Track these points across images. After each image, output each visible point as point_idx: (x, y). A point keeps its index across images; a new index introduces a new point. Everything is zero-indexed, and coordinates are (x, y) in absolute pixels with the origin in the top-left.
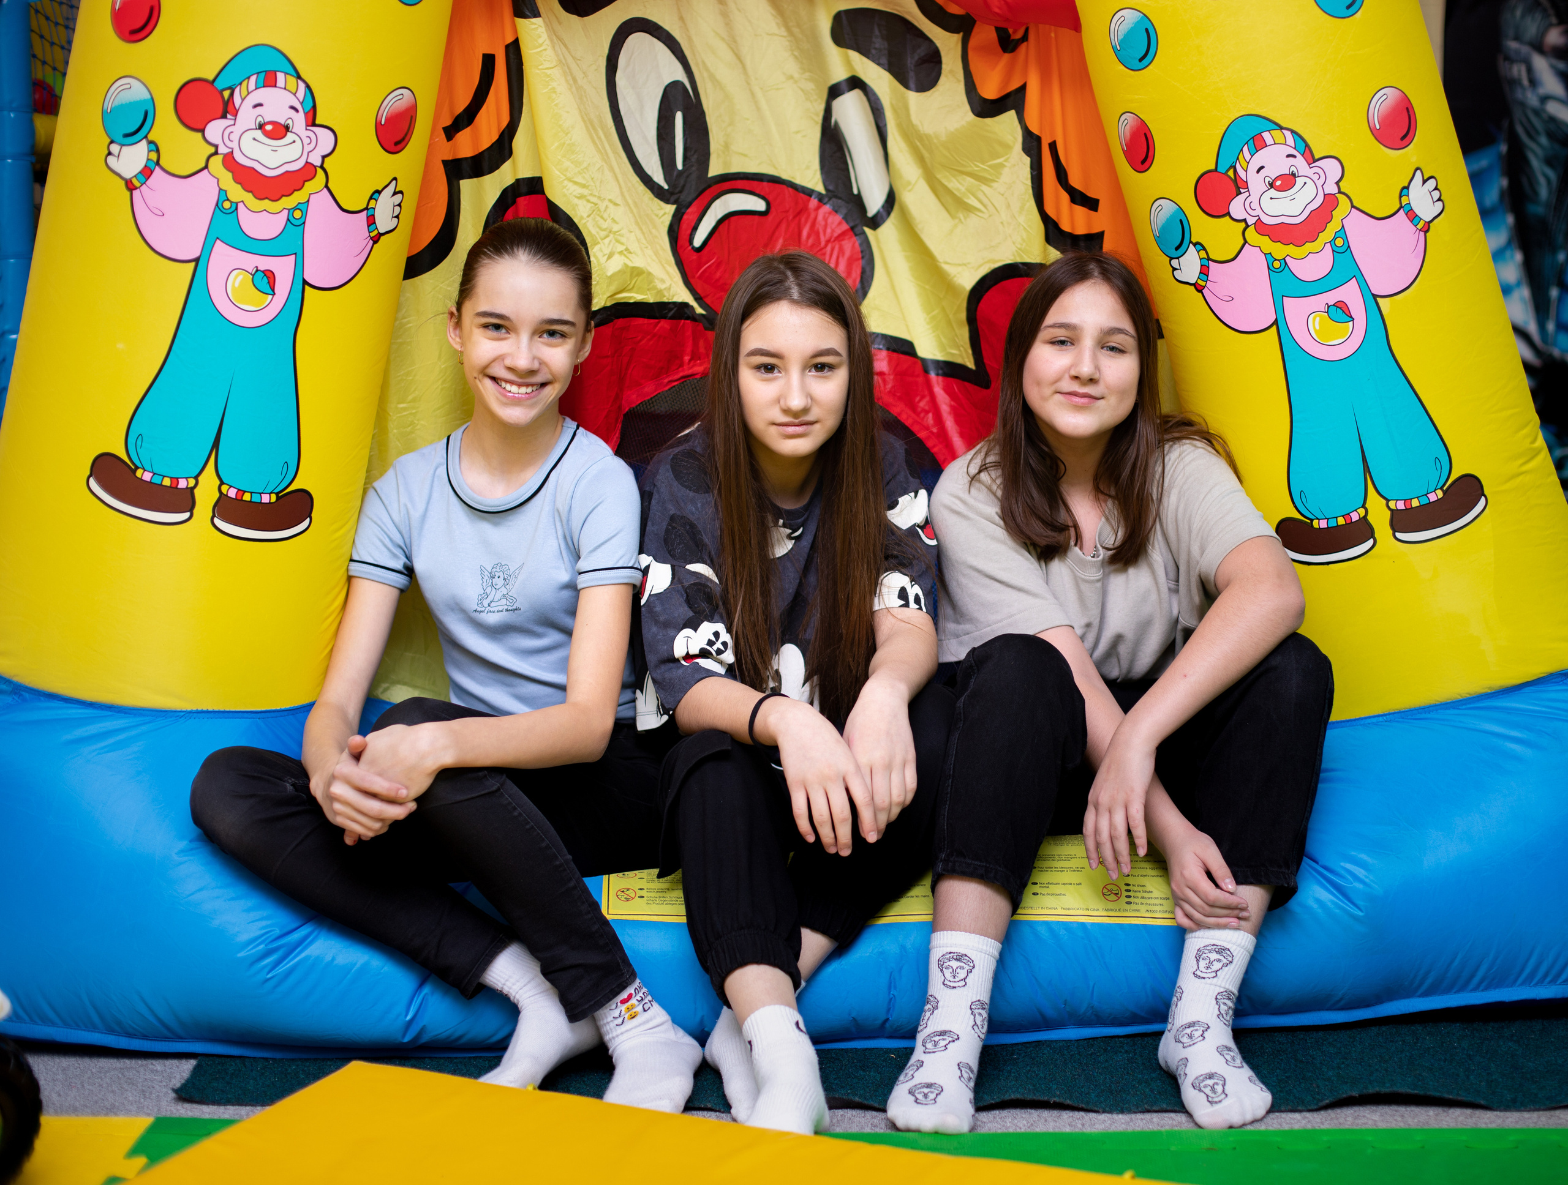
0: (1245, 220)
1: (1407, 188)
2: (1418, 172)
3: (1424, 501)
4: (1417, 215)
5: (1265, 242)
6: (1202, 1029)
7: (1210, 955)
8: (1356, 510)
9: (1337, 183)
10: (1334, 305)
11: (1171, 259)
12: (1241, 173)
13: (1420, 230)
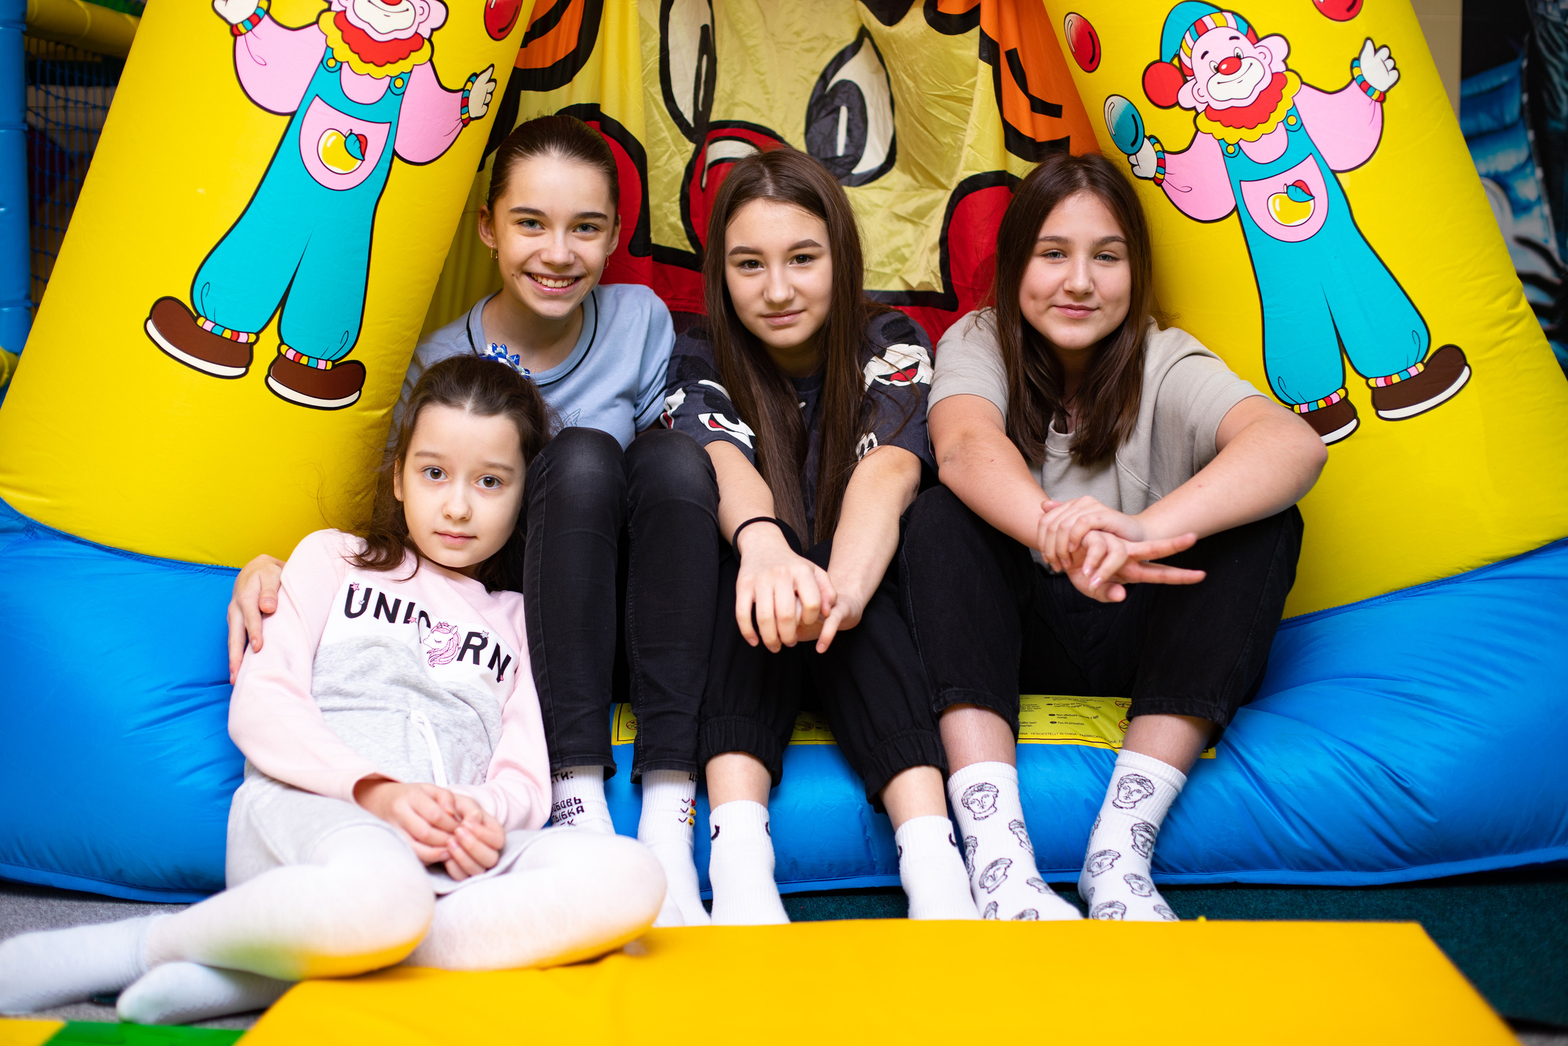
0: (1194, 108)
1: (1358, 59)
2: (1369, 42)
3: (1405, 376)
4: (1371, 86)
5: (1217, 128)
6: (1113, 857)
7: (1130, 785)
8: (1335, 392)
9: (1284, 61)
10: (1293, 185)
11: (1129, 155)
12: (1186, 61)
13: (1376, 101)
